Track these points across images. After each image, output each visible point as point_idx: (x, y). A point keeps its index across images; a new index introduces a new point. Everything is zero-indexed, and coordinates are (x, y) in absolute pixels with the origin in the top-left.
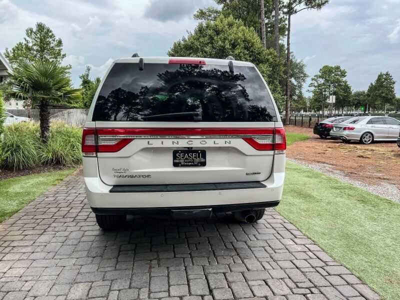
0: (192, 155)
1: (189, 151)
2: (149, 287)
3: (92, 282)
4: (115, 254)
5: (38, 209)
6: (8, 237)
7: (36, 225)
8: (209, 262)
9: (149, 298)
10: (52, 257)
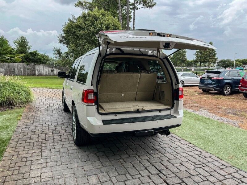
2: (129, 173)
3: (97, 174)
4: (96, 159)
5: (23, 136)
6: (21, 155)
7: (32, 146)
8: (149, 158)
9: (133, 178)
10: (60, 164)
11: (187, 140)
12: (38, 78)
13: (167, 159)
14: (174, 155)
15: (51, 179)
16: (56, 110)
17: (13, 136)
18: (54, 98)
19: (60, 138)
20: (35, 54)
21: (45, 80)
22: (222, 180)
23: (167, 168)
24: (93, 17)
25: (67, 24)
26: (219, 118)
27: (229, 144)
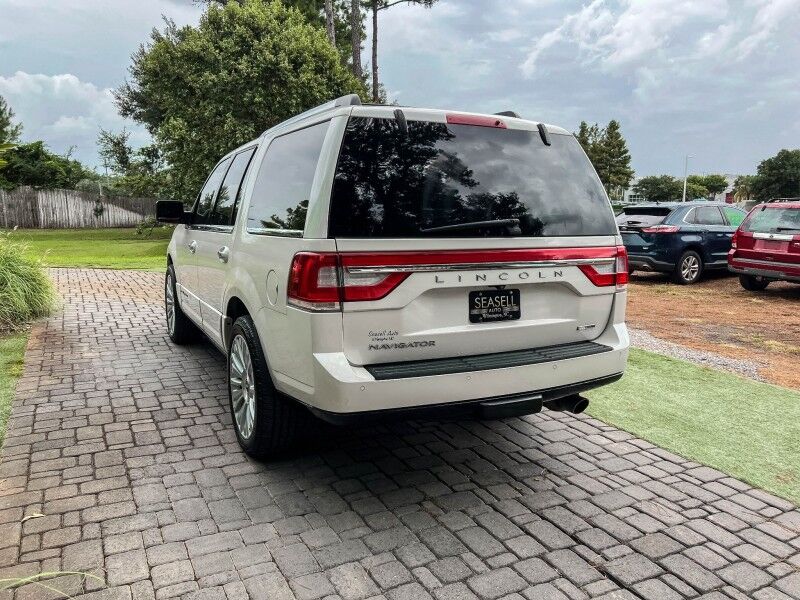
0: (499, 300)
1: (500, 290)
2: (471, 550)
3: (358, 560)
4: (340, 504)
5: (47, 433)
6: (55, 503)
7: (91, 470)
8: (520, 491)
9: (490, 567)
10: (213, 528)
11: (620, 426)
12: (50, 238)
13: (584, 495)
14: (601, 479)
15: (193, 585)
16: (143, 339)
17: (6, 436)
18: (126, 300)
19: (187, 434)
20: (35, 153)
21: (76, 244)
22: (788, 557)
23: (595, 526)
24: (246, 24)
25: (147, 50)
26: (693, 354)
27: (758, 435)
